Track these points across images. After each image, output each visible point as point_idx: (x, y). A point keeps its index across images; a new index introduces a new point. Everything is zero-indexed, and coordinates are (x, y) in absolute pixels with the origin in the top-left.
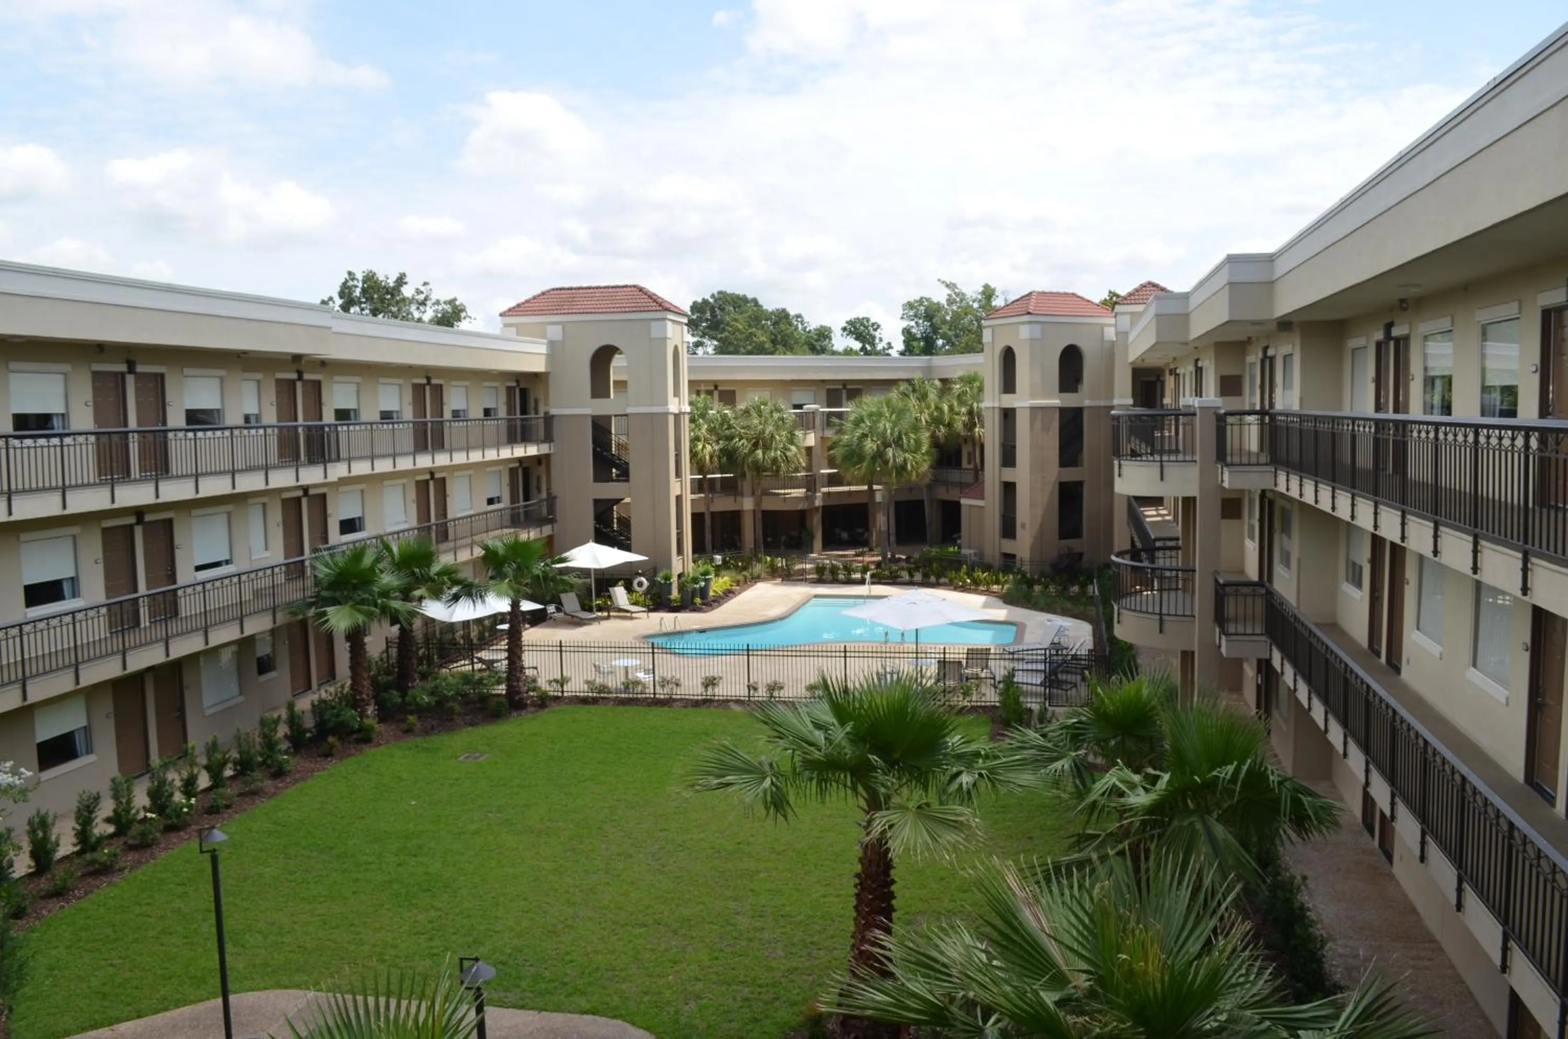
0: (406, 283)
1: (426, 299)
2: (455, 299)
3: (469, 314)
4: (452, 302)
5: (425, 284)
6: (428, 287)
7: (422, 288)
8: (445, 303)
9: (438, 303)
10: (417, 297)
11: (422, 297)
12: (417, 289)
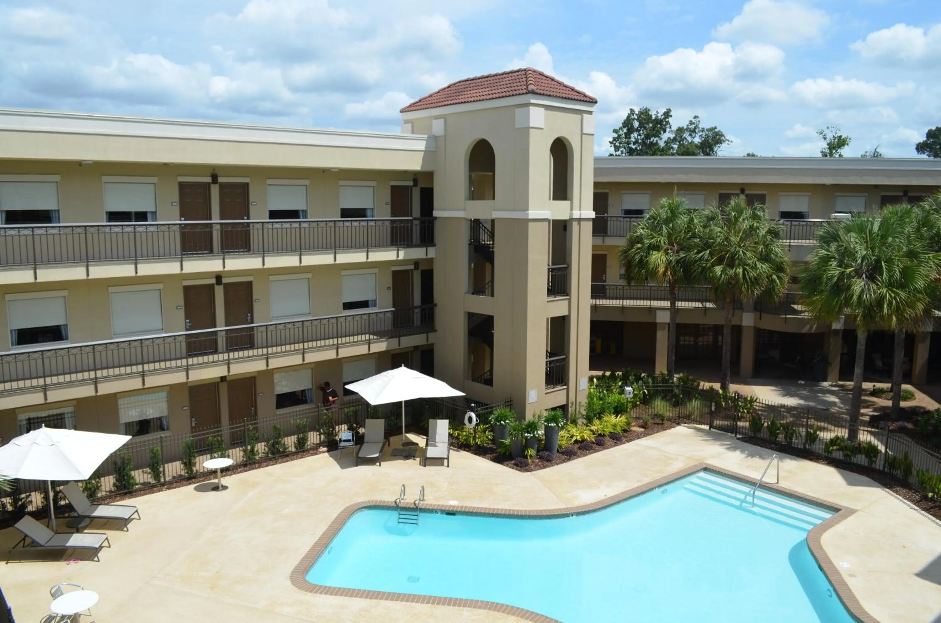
0: (671, 116)
1: (695, 128)
2: (716, 128)
3: (727, 138)
4: (712, 129)
5: (696, 117)
6: (698, 120)
7: (693, 121)
8: (707, 130)
9: (703, 130)
10: (690, 127)
11: (692, 127)
12: (691, 121)
